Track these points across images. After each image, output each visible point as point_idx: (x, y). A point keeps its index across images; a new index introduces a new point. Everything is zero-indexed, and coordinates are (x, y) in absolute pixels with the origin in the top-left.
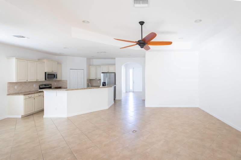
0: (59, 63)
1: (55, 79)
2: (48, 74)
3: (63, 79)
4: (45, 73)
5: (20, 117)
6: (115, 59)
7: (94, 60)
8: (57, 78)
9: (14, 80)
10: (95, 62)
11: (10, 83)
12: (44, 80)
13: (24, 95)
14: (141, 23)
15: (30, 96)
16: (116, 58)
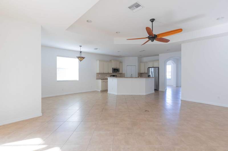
0: (121, 62)
1: (118, 72)
2: (114, 69)
3: (123, 72)
4: (113, 68)
5: (100, 91)
6: (158, 55)
7: (144, 58)
8: (119, 71)
9: (98, 72)
10: (145, 59)
11: (97, 73)
12: (112, 72)
13: (101, 79)
14: (152, 20)
15: (104, 80)
16: (160, 55)
